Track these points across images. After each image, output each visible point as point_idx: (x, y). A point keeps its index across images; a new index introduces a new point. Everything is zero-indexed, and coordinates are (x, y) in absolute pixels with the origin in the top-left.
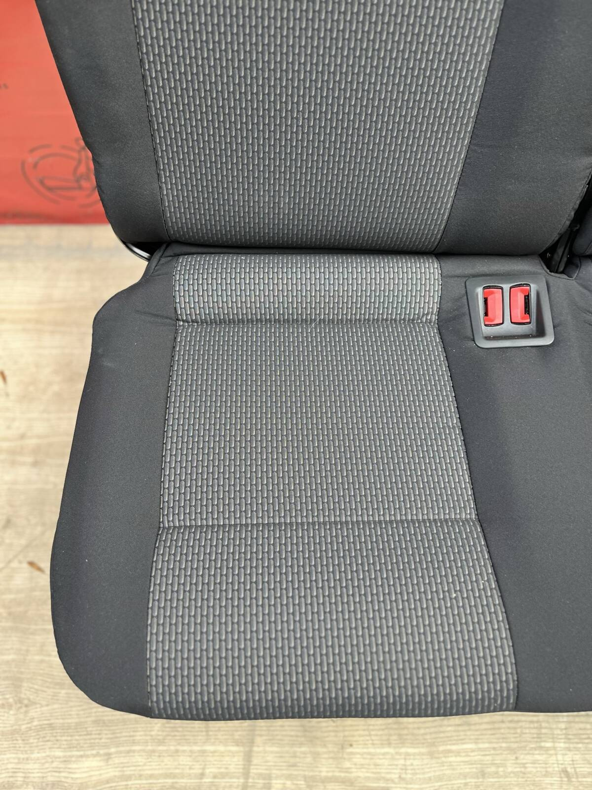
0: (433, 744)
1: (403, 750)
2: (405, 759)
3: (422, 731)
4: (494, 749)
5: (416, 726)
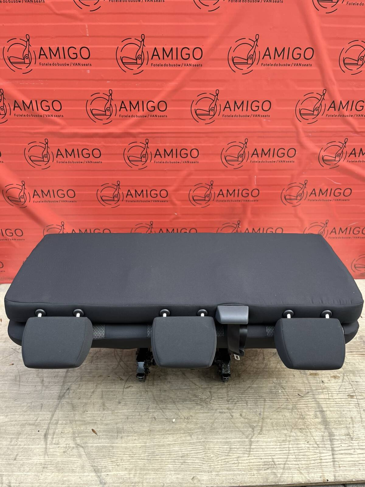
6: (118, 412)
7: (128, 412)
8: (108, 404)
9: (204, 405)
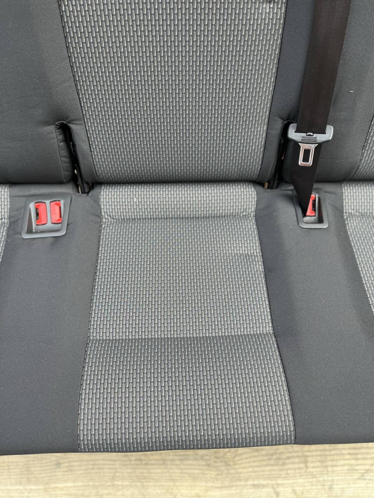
0: (47, 483)
1: (28, 487)
2: (29, 493)
3: (42, 475)
4: (85, 486)
5: (39, 472)
6: (57, 488)
7: (75, 486)
8: (37, 469)
9: (223, 468)
